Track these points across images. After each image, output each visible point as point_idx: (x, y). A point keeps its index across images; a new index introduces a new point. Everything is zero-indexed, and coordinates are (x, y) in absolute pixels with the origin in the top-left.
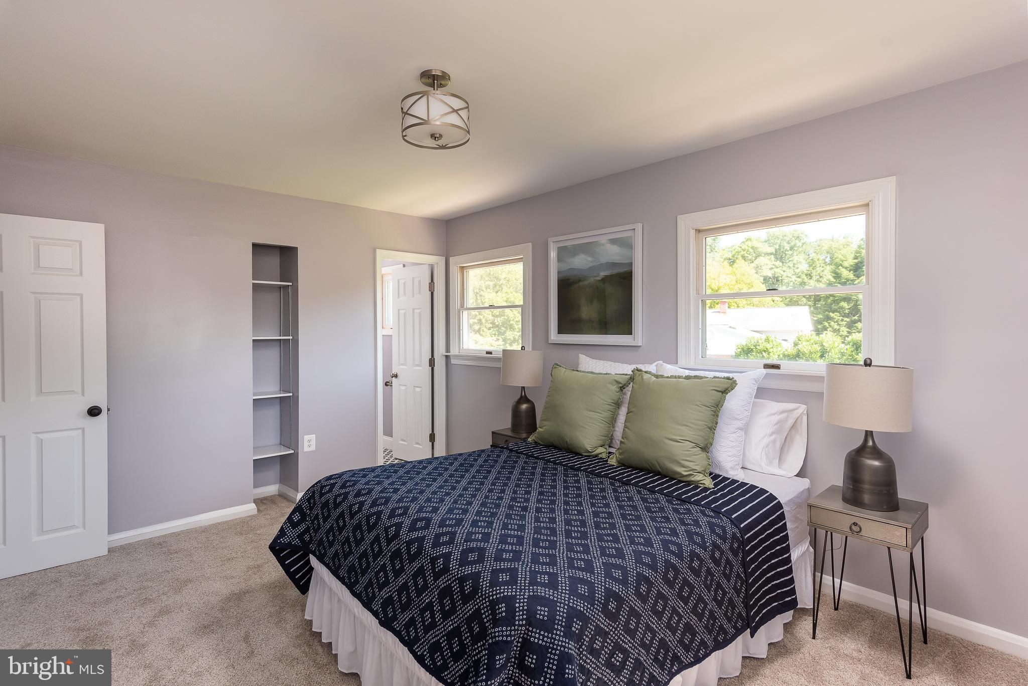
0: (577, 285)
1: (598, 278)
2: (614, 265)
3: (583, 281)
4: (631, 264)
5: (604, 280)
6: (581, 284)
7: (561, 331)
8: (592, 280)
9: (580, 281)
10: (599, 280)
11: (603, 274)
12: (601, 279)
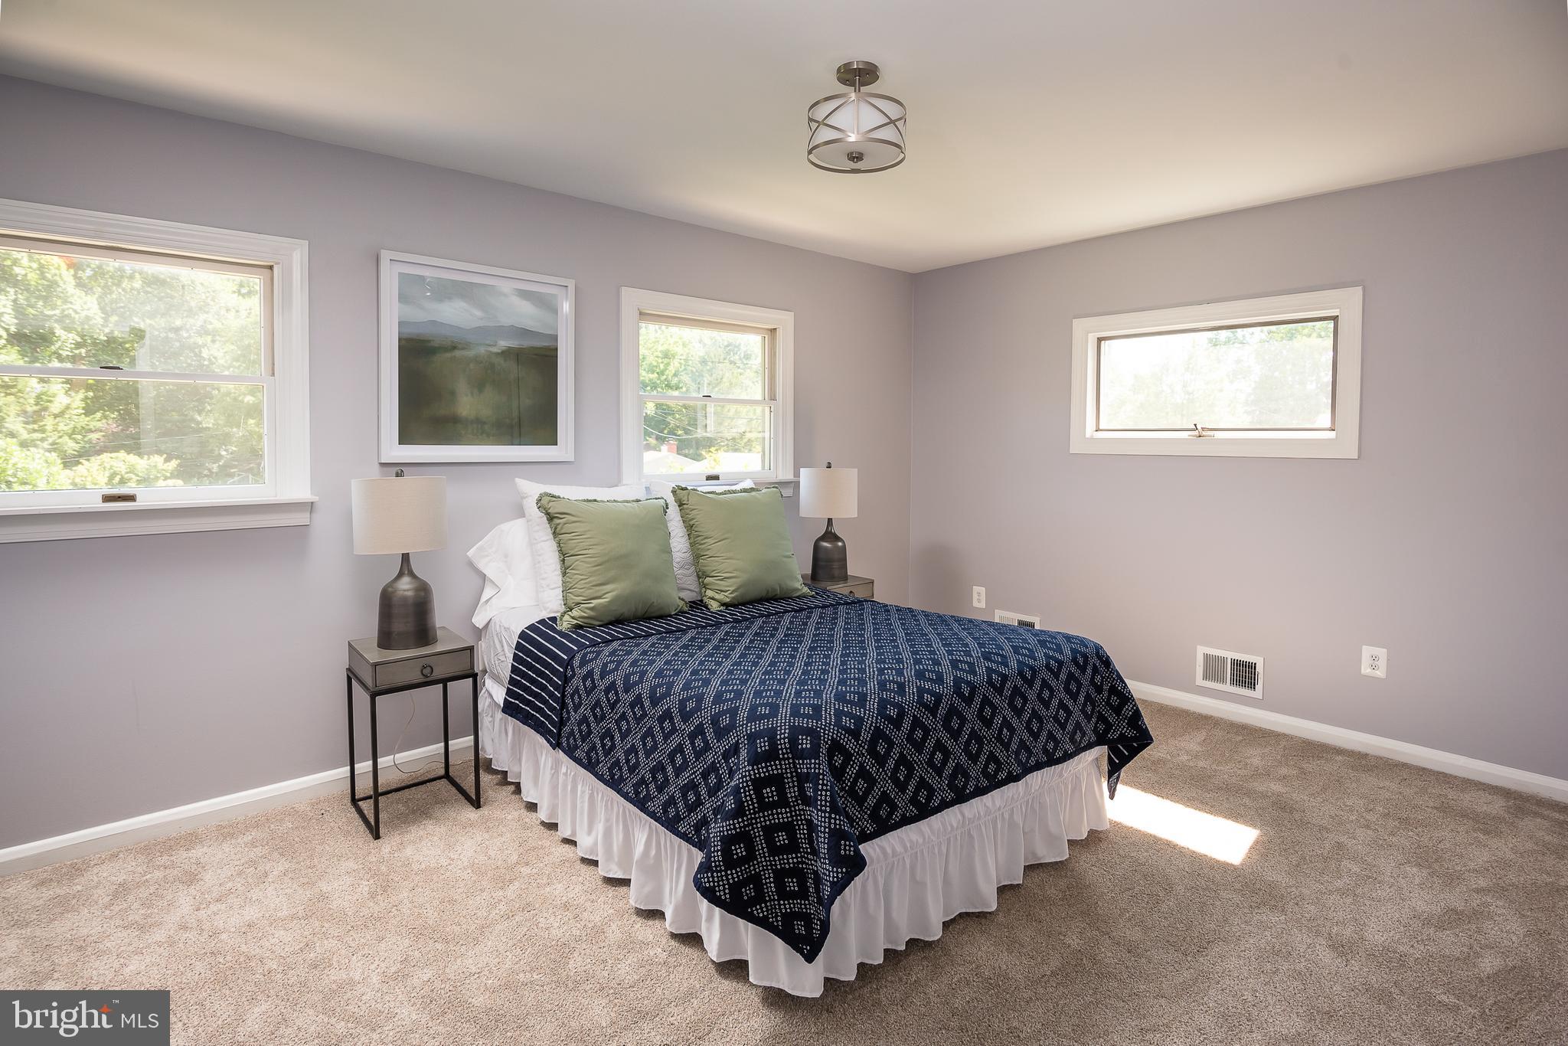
0: (448, 355)
1: (495, 350)
2: (525, 332)
3: (463, 349)
4: (555, 338)
5: (507, 353)
6: (457, 353)
7: (405, 438)
8: (482, 350)
9: (454, 348)
10: (497, 354)
11: (504, 344)
12: (500, 351)
